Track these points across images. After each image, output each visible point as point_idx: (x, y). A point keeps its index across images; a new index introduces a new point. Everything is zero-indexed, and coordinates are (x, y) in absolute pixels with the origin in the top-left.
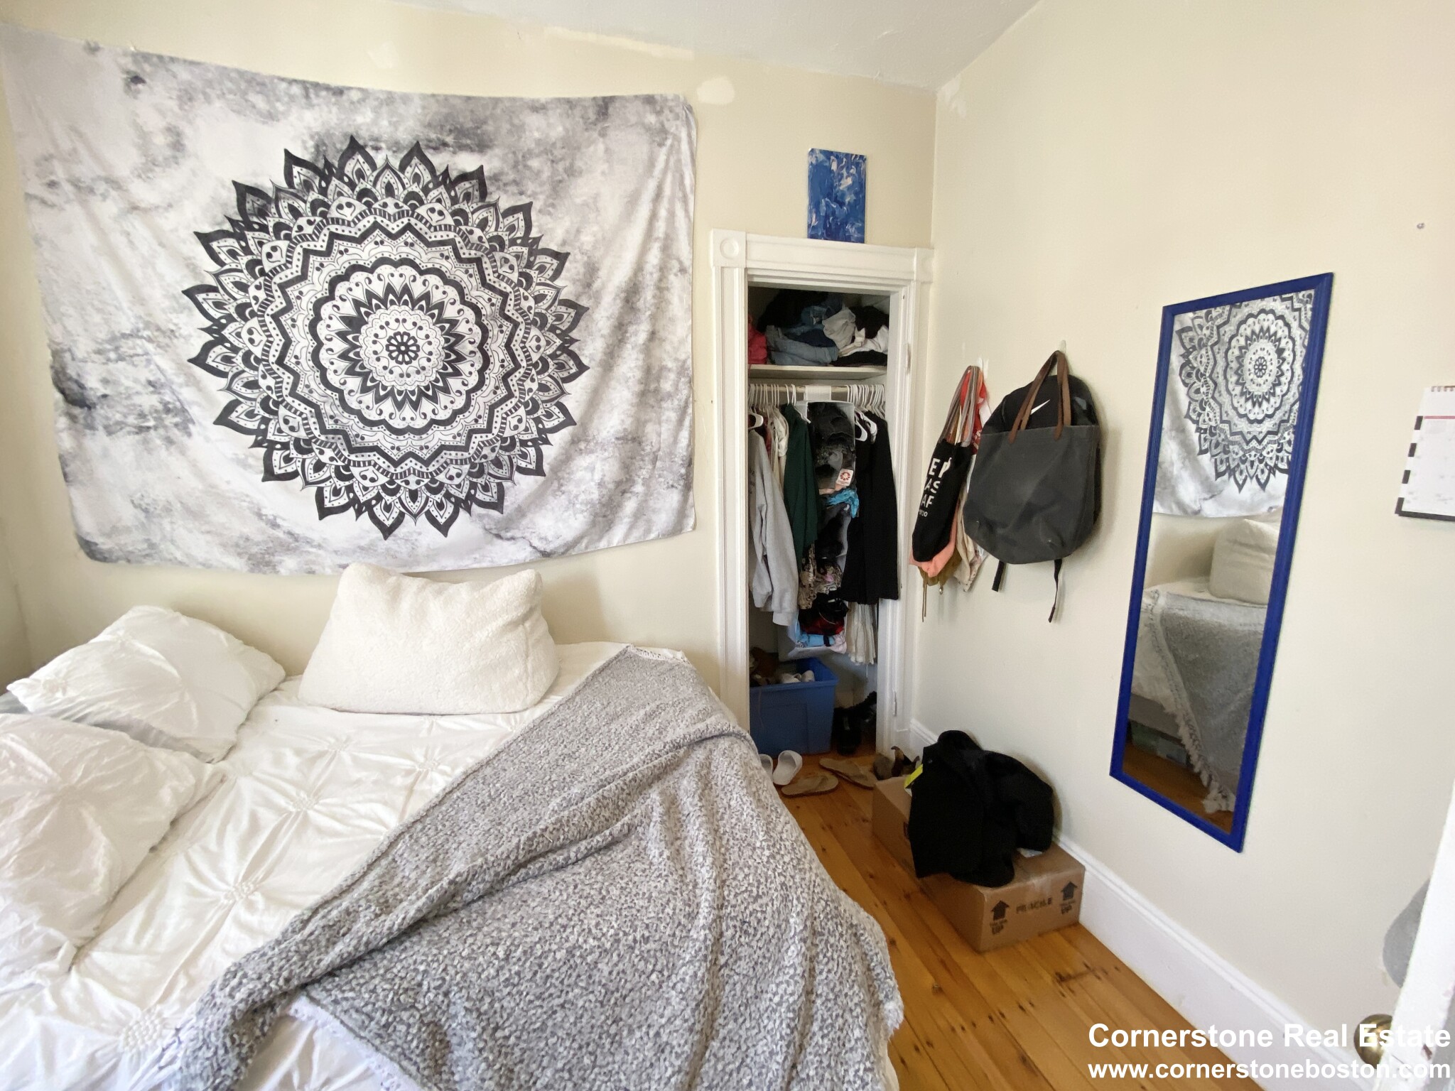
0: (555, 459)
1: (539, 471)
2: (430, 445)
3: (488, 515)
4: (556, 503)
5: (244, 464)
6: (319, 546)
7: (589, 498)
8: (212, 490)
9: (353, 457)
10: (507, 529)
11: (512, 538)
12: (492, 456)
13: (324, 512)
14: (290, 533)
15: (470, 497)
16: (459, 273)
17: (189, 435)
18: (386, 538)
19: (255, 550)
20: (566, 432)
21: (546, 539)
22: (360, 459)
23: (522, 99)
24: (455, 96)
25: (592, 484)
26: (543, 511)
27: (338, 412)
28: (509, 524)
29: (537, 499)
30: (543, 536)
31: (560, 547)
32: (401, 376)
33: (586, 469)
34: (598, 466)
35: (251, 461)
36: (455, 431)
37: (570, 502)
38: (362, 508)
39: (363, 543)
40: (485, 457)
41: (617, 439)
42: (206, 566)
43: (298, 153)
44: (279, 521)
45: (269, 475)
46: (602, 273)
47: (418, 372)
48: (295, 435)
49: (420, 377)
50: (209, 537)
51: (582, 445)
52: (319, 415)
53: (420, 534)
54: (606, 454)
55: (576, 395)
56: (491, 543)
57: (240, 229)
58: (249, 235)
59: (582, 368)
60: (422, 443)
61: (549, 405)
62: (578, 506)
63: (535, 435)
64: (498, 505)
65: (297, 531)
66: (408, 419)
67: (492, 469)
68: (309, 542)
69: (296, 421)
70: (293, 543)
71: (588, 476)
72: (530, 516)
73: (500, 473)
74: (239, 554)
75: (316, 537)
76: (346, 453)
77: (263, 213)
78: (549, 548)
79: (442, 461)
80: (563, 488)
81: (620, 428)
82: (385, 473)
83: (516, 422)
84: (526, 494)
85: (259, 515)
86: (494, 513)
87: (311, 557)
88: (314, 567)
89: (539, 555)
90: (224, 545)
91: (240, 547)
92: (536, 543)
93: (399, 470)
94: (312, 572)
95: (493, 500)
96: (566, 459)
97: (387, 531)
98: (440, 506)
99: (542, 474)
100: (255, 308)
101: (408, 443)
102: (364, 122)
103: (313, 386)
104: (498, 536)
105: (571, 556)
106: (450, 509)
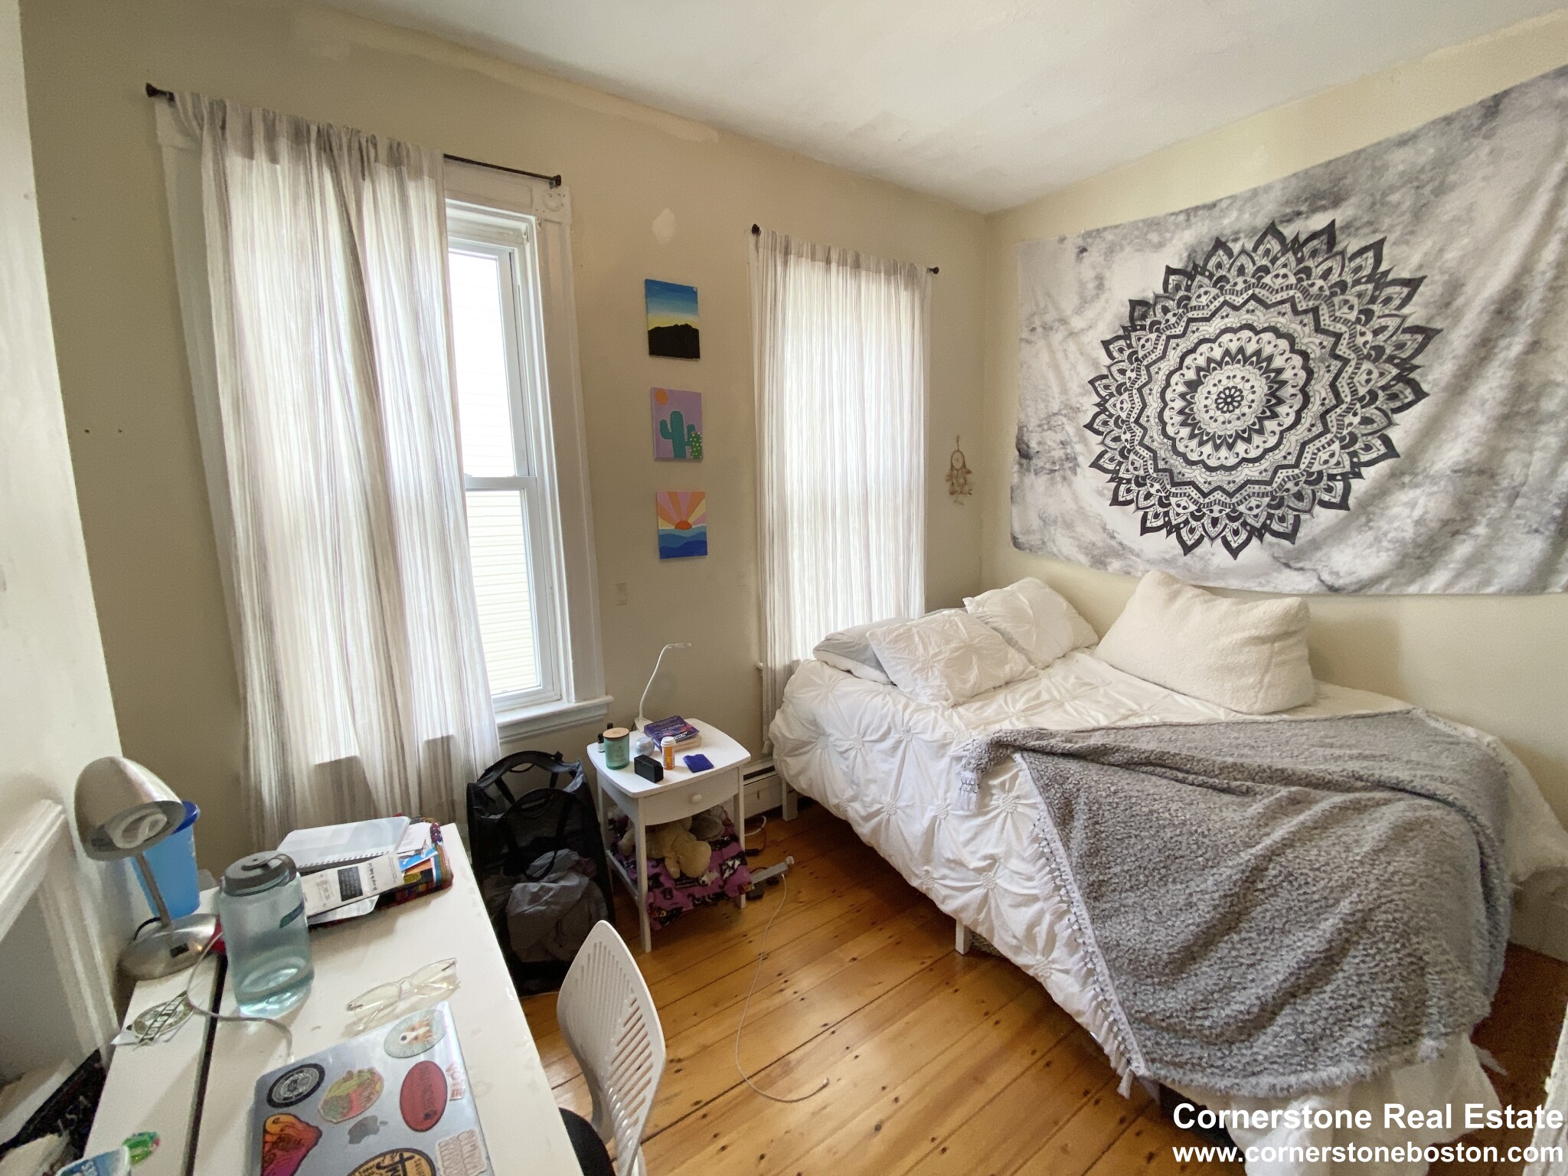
0: (1366, 493)
1: (1343, 505)
2: (1237, 480)
3: (1279, 545)
4: (1359, 539)
5: (1101, 494)
6: (1138, 556)
7: (1400, 535)
8: (1081, 511)
9: (1173, 490)
10: (1298, 559)
11: (1302, 569)
12: (1294, 489)
13: (1145, 530)
14: (1121, 544)
15: (1265, 527)
16: (1293, 326)
17: (1076, 474)
18: (1185, 554)
19: (1096, 552)
20: (1383, 466)
21: (1337, 574)
22: (1179, 491)
25: (1409, 521)
26: (1341, 546)
27: (1169, 455)
28: (1301, 554)
29: (1336, 534)
30: (1335, 570)
31: (1351, 584)
32: (1224, 423)
33: (1406, 504)
34: (1422, 501)
35: (1106, 492)
36: (1262, 467)
37: (1376, 539)
38: (1171, 528)
39: (1167, 556)
40: (1288, 490)
41: (1455, 471)
42: (1068, 560)
43: (1174, 266)
44: (1116, 535)
45: (1115, 501)
47: (1238, 419)
48: (1136, 473)
49: (1238, 423)
50: (1071, 540)
51: (1407, 479)
52: (1155, 459)
53: (1213, 554)
54: (1435, 489)
55: (1404, 429)
56: (1280, 572)
57: (1127, 332)
58: (1133, 335)
59: (1420, 395)
60: (1231, 478)
61: (1370, 438)
62: (1385, 544)
63: (1347, 469)
64: (1291, 536)
65: (1125, 542)
66: (1223, 459)
67: (1294, 503)
68: (1132, 551)
69: (1139, 463)
70: (1122, 551)
71: (1406, 512)
72: (1325, 550)
73: (1300, 505)
74: (1087, 554)
75: (1136, 547)
76: (1168, 487)
77: (1144, 317)
78: (1339, 583)
79: (1245, 494)
80: (1371, 524)
81: (1461, 459)
82: (1195, 502)
83: (1328, 456)
84: (1322, 527)
85: (1104, 529)
86: (1286, 543)
87: (1130, 562)
88: (1131, 570)
89: (1324, 588)
90: (1079, 547)
91: (1088, 549)
92: (1326, 577)
93: (1207, 500)
94: (1128, 573)
95: (1287, 531)
96: (1380, 493)
97: (1187, 549)
98: (1236, 533)
99: (1348, 509)
100: (1128, 385)
101: (1219, 478)
103: (1155, 436)
104: (1287, 565)
105: (1365, 596)
106: (1244, 536)
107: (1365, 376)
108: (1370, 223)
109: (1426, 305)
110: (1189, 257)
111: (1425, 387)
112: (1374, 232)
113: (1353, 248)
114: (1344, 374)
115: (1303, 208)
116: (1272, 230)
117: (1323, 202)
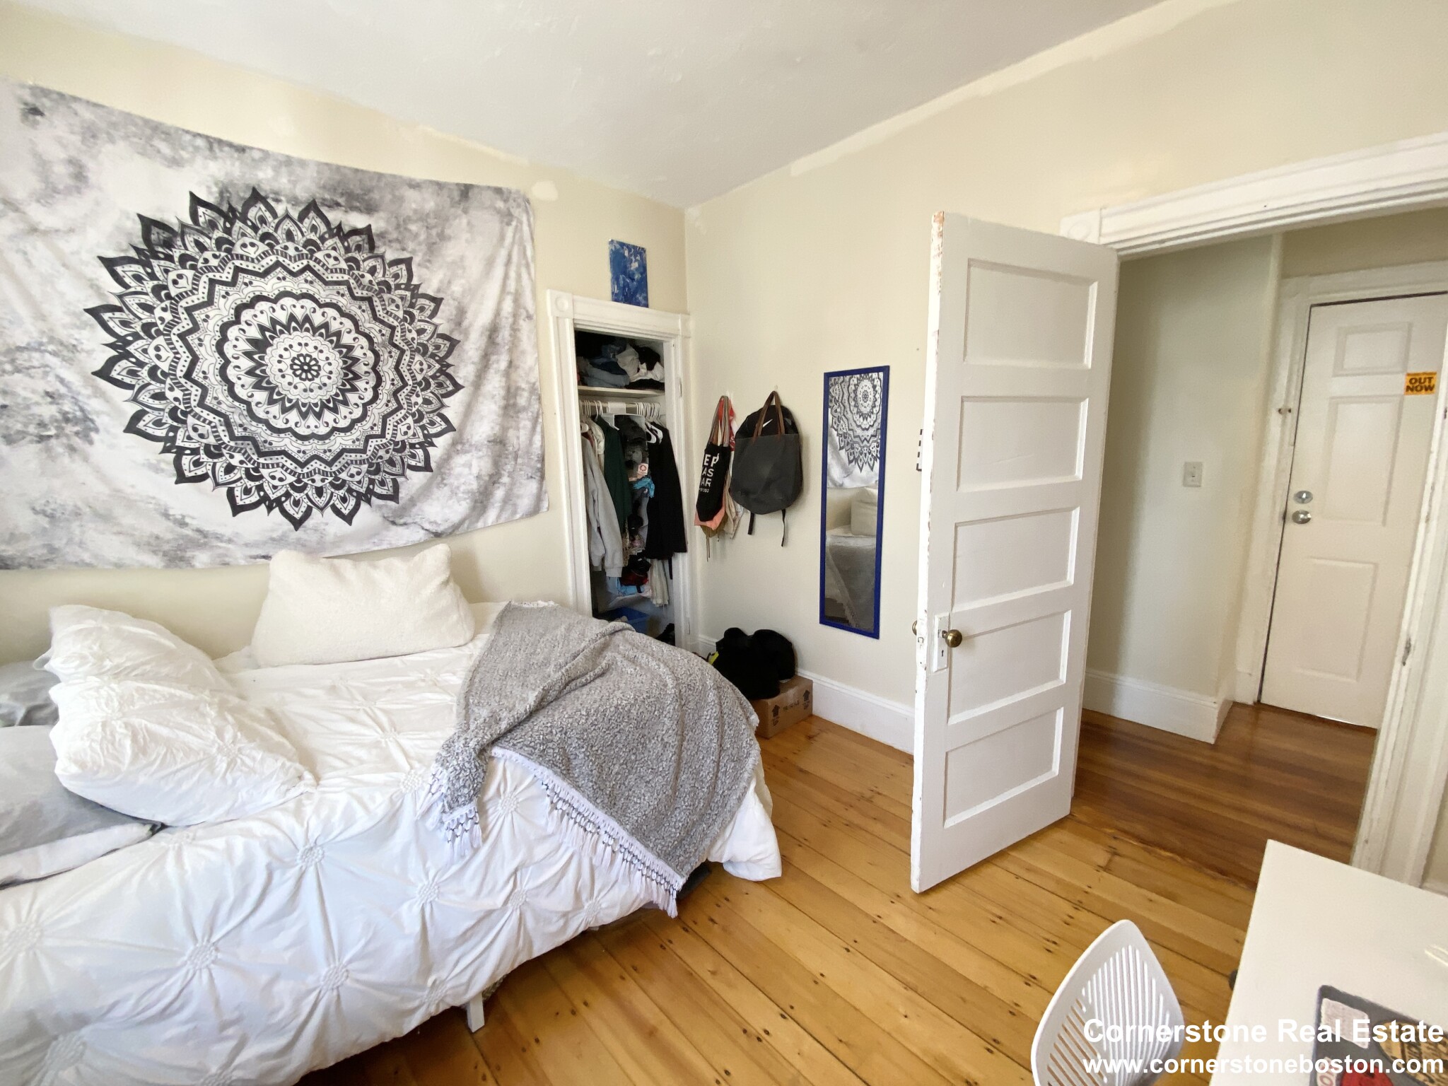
0: (440, 458)
1: (427, 468)
2: (333, 449)
3: (386, 506)
4: (440, 494)
5: (157, 469)
6: (230, 541)
7: (469, 488)
8: (117, 493)
9: (262, 460)
10: (401, 516)
11: (405, 524)
12: (387, 457)
13: (237, 509)
14: (199, 531)
15: (370, 492)
16: (354, 309)
17: (91, 442)
18: (296, 529)
19: (166, 547)
20: (447, 437)
21: (435, 522)
22: (269, 462)
23: (401, 177)
24: (345, 167)
25: (472, 477)
26: (430, 501)
27: (246, 421)
28: (403, 511)
29: (426, 491)
30: (432, 520)
31: (449, 528)
32: (305, 390)
33: (464, 465)
34: (475, 463)
35: (163, 465)
36: (354, 437)
37: (452, 491)
38: (272, 504)
39: (275, 535)
40: (381, 457)
41: (489, 442)
42: (119, 566)
43: (203, 195)
44: (187, 520)
45: (181, 478)
46: (469, 315)
47: (320, 388)
48: (204, 441)
49: (321, 392)
50: (122, 538)
51: (459, 447)
52: (228, 425)
53: (327, 524)
54: (481, 453)
55: (454, 407)
56: (387, 529)
57: (145, 256)
58: (154, 263)
59: (458, 387)
60: (326, 447)
61: (431, 415)
62: (461, 495)
63: (422, 439)
64: (394, 497)
65: (206, 528)
66: (312, 427)
67: (387, 468)
68: (219, 537)
69: (205, 429)
70: (204, 538)
71: (466, 471)
72: (419, 504)
73: (394, 470)
74: (155, 552)
75: (227, 532)
76: (255, 457)
77: (168, 244)
78: (440, 529)
79: (343, 462)
80: (445, 481)
81: (490, 433)
82: (293, 473)
83: (405, 429)
84: (418, 486)
85: (166, 515)
86: (391, 504)
87: (221, 551)
88: (227, 559)
89: (432, 535)
90: (138, 545)
91: (153, 544)
92: (427, 526)
93: (305, 470)
94: (226, 564)
95: (389, 493)
96: (447, 459)
97: (297, 523)
98: (344, 500)
99: (432, 471)
100: (161, 327)
101: (312, 447)
102: (265, 177)
103: (221, 398)
104: (394, 523)
105: (456, 535)
106: (352, 502)
107: (420, 367)
108: (397, 240)
109: (449, 320)
110: (221, 193)
111: (460, 381)
112: (403, 249)
113: (390, 256)
114: (403, 362)
115: (341, 200)
116: (312, 207)
117: (358, 204)
